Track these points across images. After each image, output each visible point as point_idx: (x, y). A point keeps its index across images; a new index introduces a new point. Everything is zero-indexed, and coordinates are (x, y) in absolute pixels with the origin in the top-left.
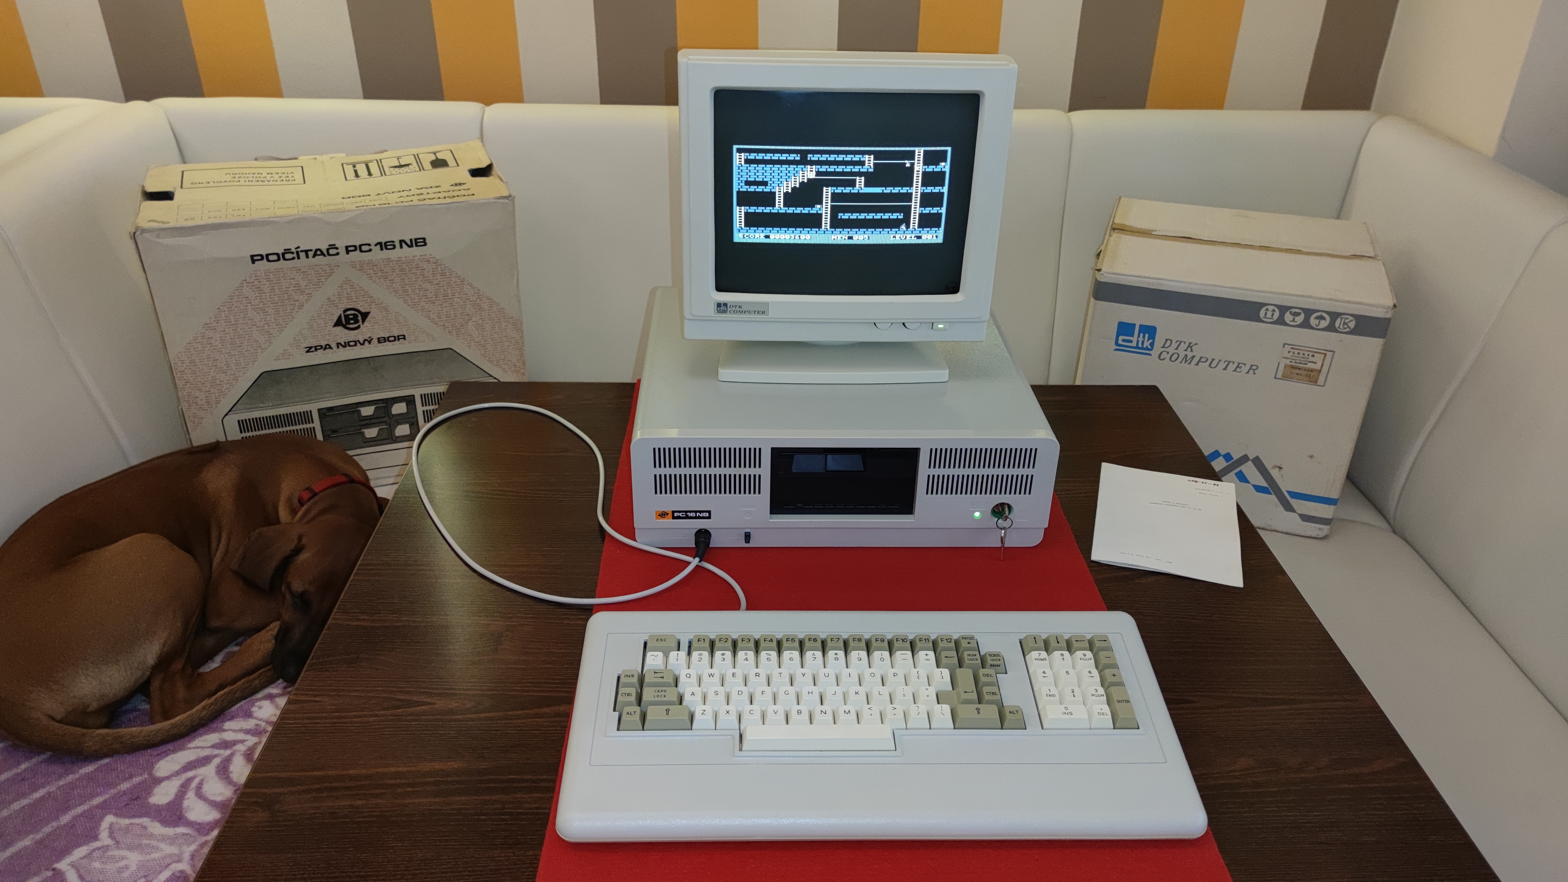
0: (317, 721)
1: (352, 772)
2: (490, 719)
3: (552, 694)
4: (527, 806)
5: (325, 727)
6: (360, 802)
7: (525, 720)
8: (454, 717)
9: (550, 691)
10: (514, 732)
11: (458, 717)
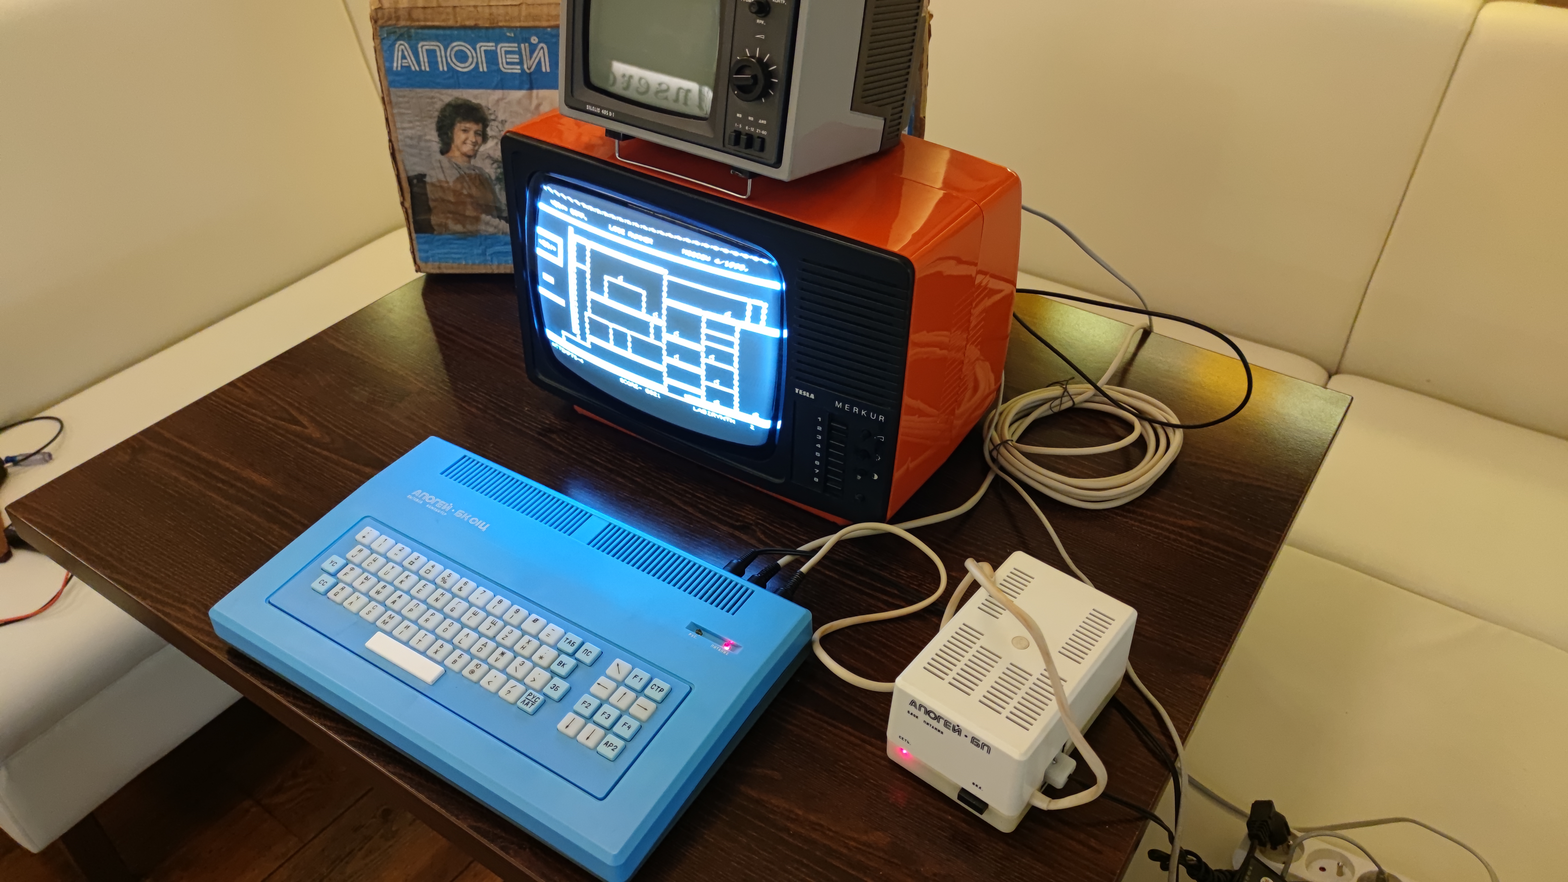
0: (228, 406)
1: (204, 454)
4: (270, 537)
5: (227, 412)
6: (183, 479)
10: (328, 476)
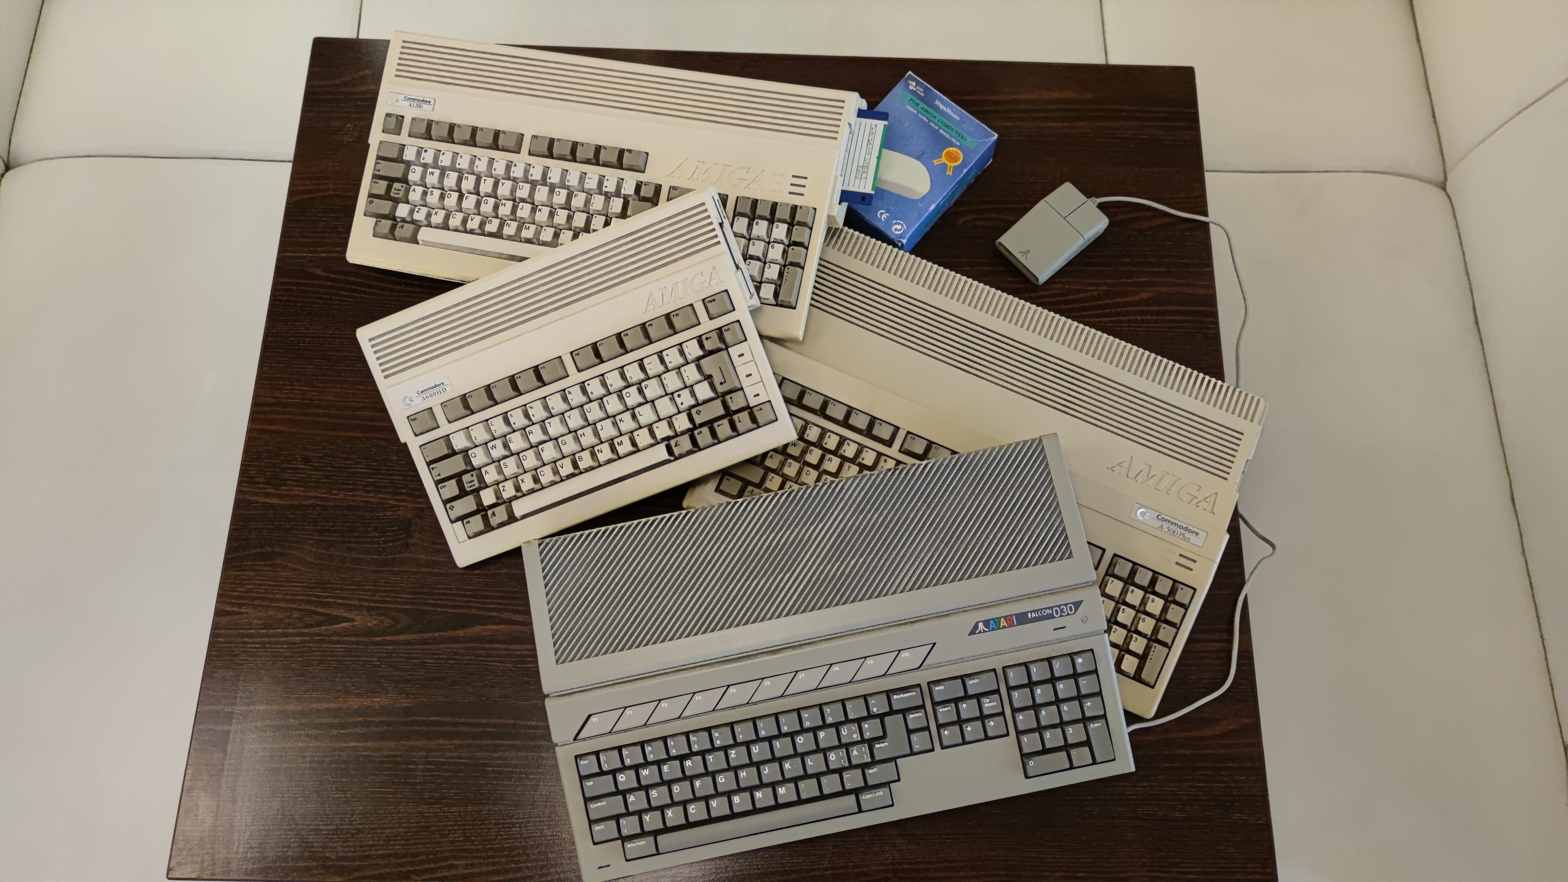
2: (409, 643)
3: (465, 611)
7: (441, 646)
8: (374, 639)
9: (463, 607)
11: (378, 639)
